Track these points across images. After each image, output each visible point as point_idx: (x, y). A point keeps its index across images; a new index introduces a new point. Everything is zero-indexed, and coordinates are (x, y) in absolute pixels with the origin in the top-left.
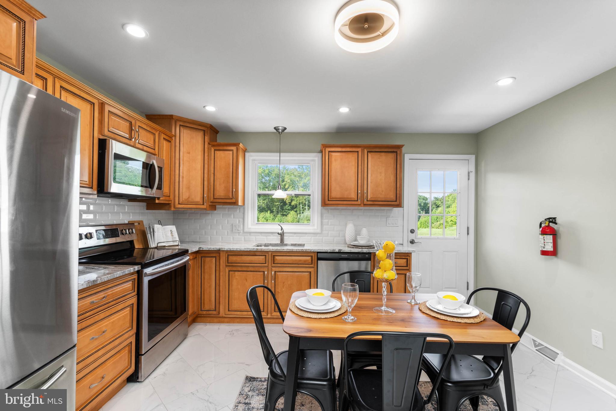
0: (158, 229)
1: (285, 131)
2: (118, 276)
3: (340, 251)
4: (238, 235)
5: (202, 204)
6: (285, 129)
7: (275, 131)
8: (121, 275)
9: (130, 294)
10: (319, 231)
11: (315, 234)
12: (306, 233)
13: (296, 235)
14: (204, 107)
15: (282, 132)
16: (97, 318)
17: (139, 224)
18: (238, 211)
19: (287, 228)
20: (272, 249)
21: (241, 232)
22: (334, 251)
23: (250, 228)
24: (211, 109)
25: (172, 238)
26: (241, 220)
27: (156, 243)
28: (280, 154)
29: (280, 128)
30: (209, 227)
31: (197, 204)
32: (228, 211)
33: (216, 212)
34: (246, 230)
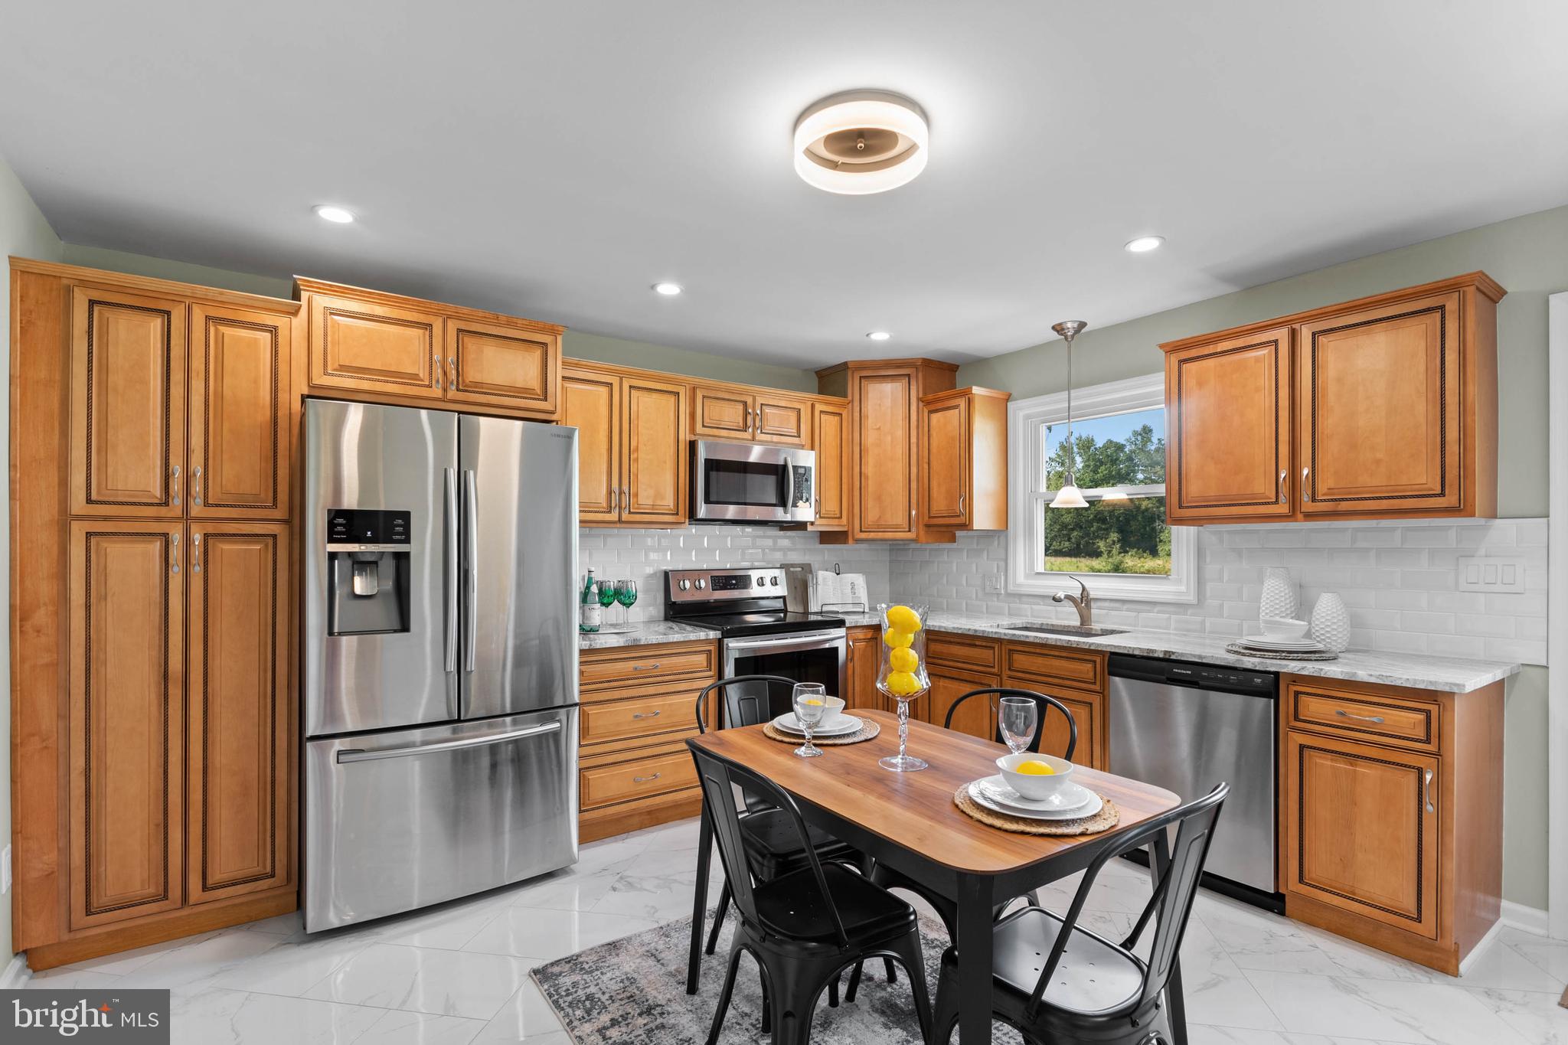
0: (824, 579)
1: (1083, 331)
2: (675, 640)
3: (1167, 657)
4: (996, 599)
5: (907, 529)
6: (1083, 325)
7: (1055, 336)
8: (682, 640)
9: (701, 671)
10: (1191, 598)
11: (1180, 606)
12: (1154, 603)
13: (1126, 607)
14: (867, 335)
15: (1073, 336)
16: (643, 691)
17: (803, 568)
18: (996, 543)
19: (1101, 586)
20: (1005, 634)
21: (1001, 594)
22: (1151, 655)
23: (1020, 585)
24: (880, 336)
25: (853, 597)
26: (1002, 564)
27: (820, 605)
28: (1069, 394)
29: (1069, 325)
30: (945, 581)
31: (896, 528)
32: (978, 544)
33: (954, 545)
34: (1011, 588)
